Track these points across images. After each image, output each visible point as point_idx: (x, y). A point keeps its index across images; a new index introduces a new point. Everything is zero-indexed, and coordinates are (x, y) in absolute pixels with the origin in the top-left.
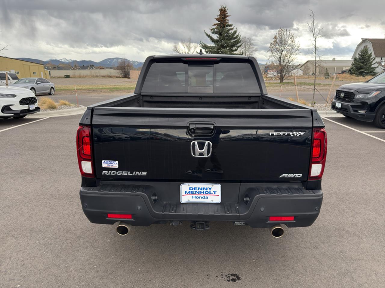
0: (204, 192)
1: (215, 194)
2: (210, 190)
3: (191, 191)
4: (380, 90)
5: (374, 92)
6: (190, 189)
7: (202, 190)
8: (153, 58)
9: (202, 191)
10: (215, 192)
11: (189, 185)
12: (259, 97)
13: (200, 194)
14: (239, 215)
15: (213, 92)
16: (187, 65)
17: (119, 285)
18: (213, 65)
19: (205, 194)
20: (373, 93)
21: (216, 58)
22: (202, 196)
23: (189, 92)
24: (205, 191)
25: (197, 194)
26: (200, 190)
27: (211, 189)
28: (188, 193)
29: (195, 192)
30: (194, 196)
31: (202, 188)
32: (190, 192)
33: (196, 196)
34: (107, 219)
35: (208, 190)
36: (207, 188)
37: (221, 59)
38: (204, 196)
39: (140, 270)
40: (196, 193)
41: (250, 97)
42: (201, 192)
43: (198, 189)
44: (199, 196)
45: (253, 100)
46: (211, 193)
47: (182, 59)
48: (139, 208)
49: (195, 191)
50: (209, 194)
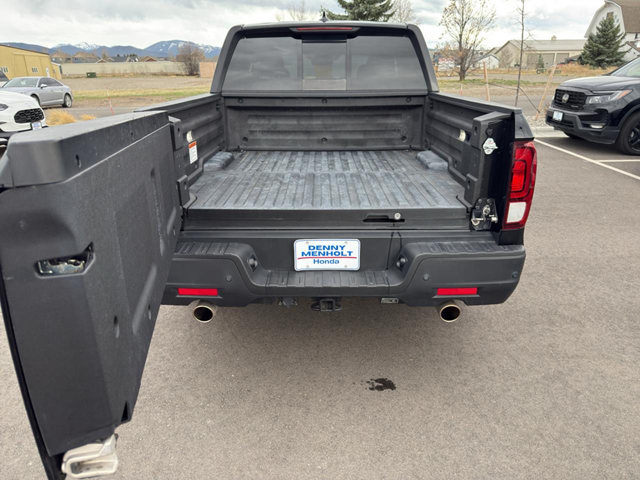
0: (332, 252)
1: (350, 255)
2: (342, 249)
3: (311, 251)
5: (620, 92)
6: (310, 249)
7: (329, 249)
8: (240, 29)
9: (330, 251)
10: (350, 253)
11: (308, 243)
12: (424, 96)
13: (326, 256)
14: (389, 287)
15: (345, 89)
16: (300, 41)
17: (201, 399)
18: (345, 41)
19: (334, 256)
20: (618, 93)
21: (351, 28)
22: (329, 259)
23: (304, 90)
24: (334, 251)
25: (321, 256)
26: (326, 250)
27: (344, 248)
28: (306, 255)
29: (317, 254)
30: (316, 259)
31: (329, 246)
32: (309, 253)
33: (320, 259)
34: (178, 296)
35: (340, 250)
36: (337, 247)
37: (359, 30)
38: (332, 259)
39: (233, 376)
40: (319, 255)
41: (409, 97)
42: (327, 252)
43: (322, 248)
44: (324, 259)
45: (414, 102)
46: (344, 254)
47: (291, 29)
48: (229, 278)
49: (318, 251)
50: (340, 256)
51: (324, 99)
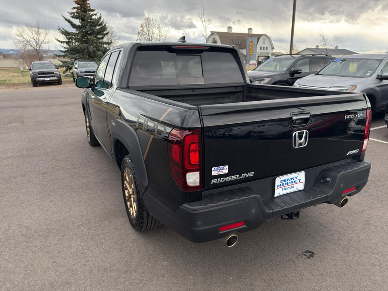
0: (291, 182)
1: (299, 181)
2: (296, 179)
3: (281, 183)
4: (271, 77)
5: (267, 79)
6: (281, 182)
7: (290, 180)
9: (290, 182)
10: (299, 180)
11: (280, 179)
12: (243, 86)
13: (288, 185)
15: (203, 83)
16: (175, 54)
18: (200, 54)
19: (292, 184)
21: (205, 47)
22: (289, 186)
23: (181, 84)
24: (293, 180)
25: (286, 185)
26: (289, 181)
27: (297, 178)
29: (284, 184)
30: (283, 188)
31: (290, 178)
32: (281, 184)
33: (285, 187)
34: (220, 233)
35: (295, 180)
36: (294, 178)
37: (209, 48)
38: (291, 186)
39: (231, 279)
40: (285, 185)
41: (236, 87)
42: (289, 182)
43: (287, 180)
44: (287, 187)
45: (238, 89)
46: (297, 181)
47: (172, 46)
48: (253, 211)
49: (285, 183)
50: (295, 183)
51: (193, 89)
